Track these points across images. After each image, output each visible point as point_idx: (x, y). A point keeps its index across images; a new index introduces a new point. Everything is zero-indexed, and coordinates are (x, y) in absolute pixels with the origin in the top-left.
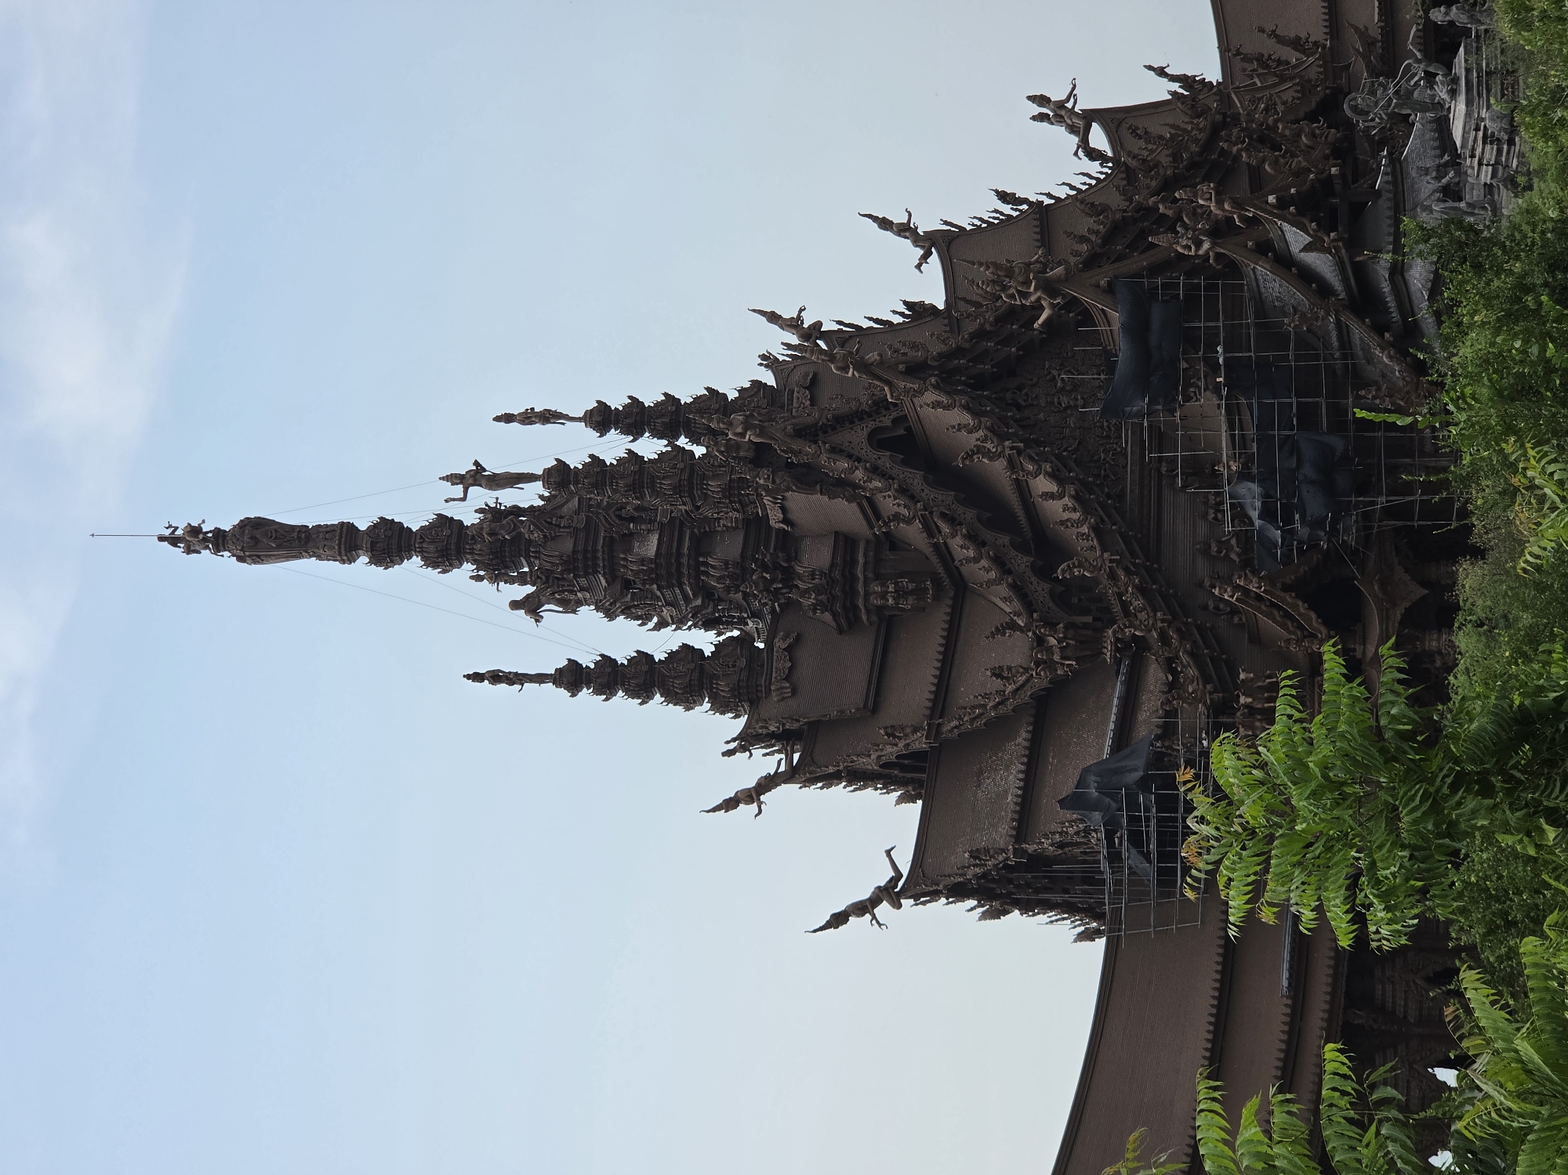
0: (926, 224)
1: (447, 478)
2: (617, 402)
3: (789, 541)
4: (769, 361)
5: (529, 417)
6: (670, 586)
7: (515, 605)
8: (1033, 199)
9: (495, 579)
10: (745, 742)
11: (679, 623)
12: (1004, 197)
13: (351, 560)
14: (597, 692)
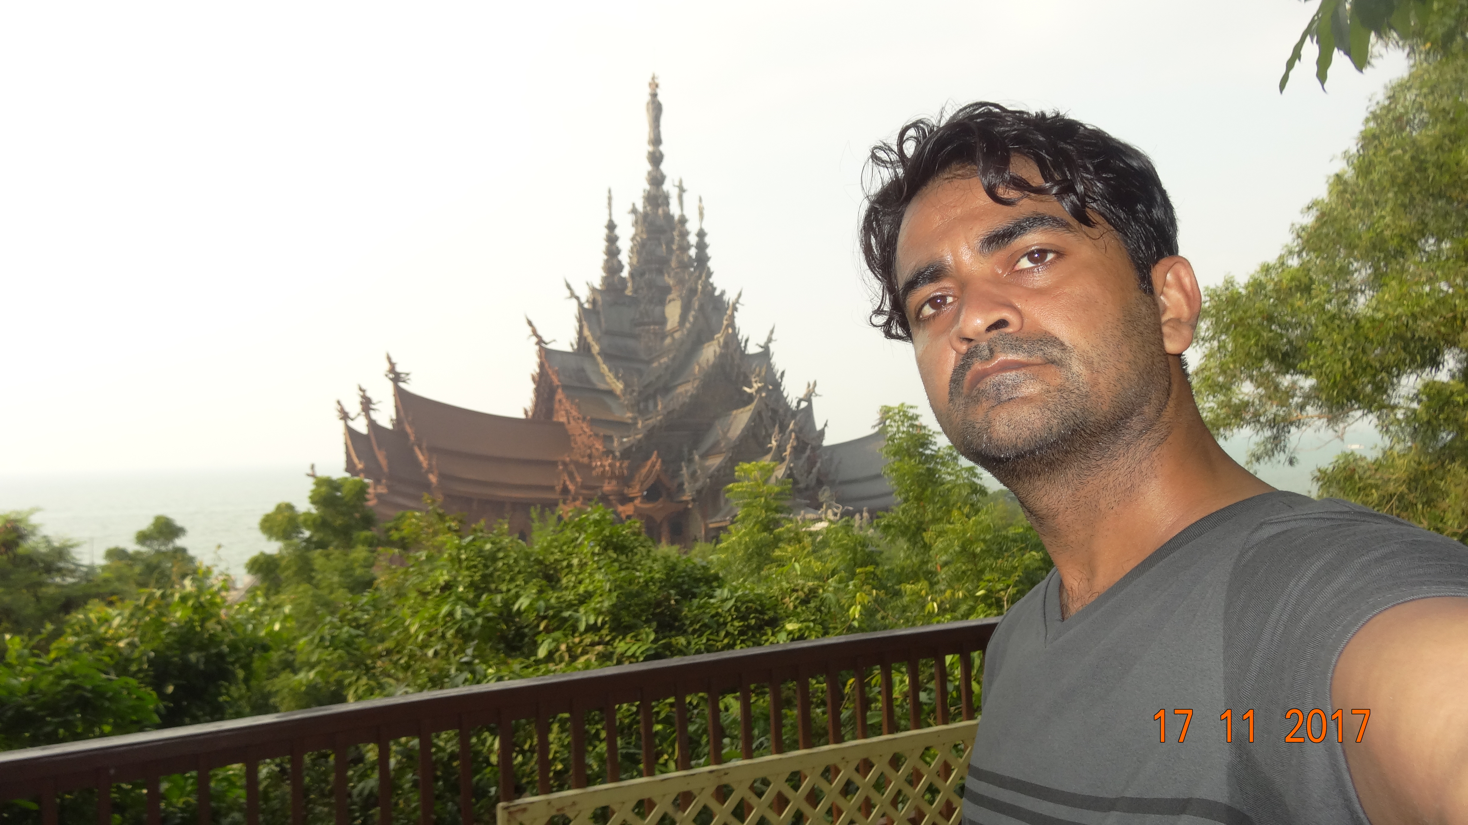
0: (772, 347)
1: (681, 179)
2: (707, 240)
5: (701, 208)
6: (643, 260)
8: (783, 383)
9: (644, 198)
10: (592, 290)
13: (649, 145)
14: (606, 236)
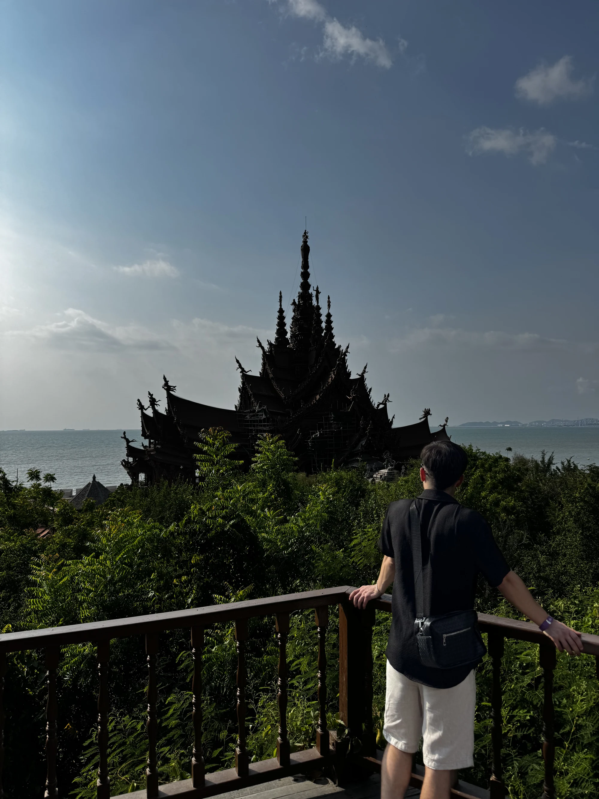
1: (318, 287)
4: (340, 347)
5: (329, 302)
6: (298, 329)
7: (294, 300)
8: (370, 395)
11: (291, 331)
12: (370, 389)
13: (302, 268)
14: (278, 316)
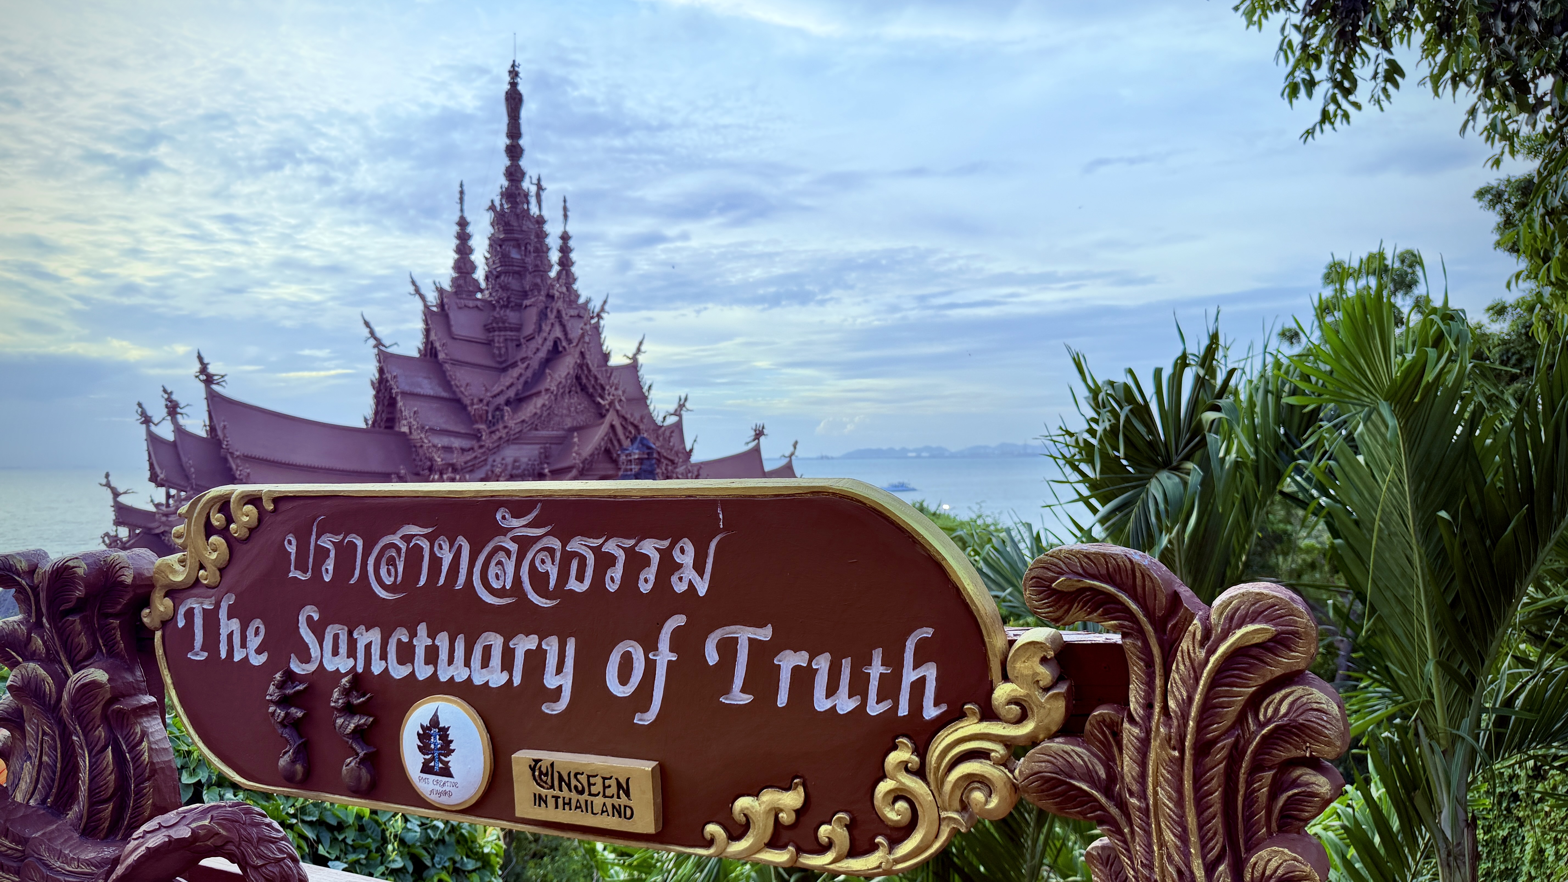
0: (641, 359)
1: (539, 177)
3: (519, 307)
6: (501, 262)
9: (502, 194)
10: (441, 291)
11: (487, 265)
13: (507, 137)
14: (457, 233)
